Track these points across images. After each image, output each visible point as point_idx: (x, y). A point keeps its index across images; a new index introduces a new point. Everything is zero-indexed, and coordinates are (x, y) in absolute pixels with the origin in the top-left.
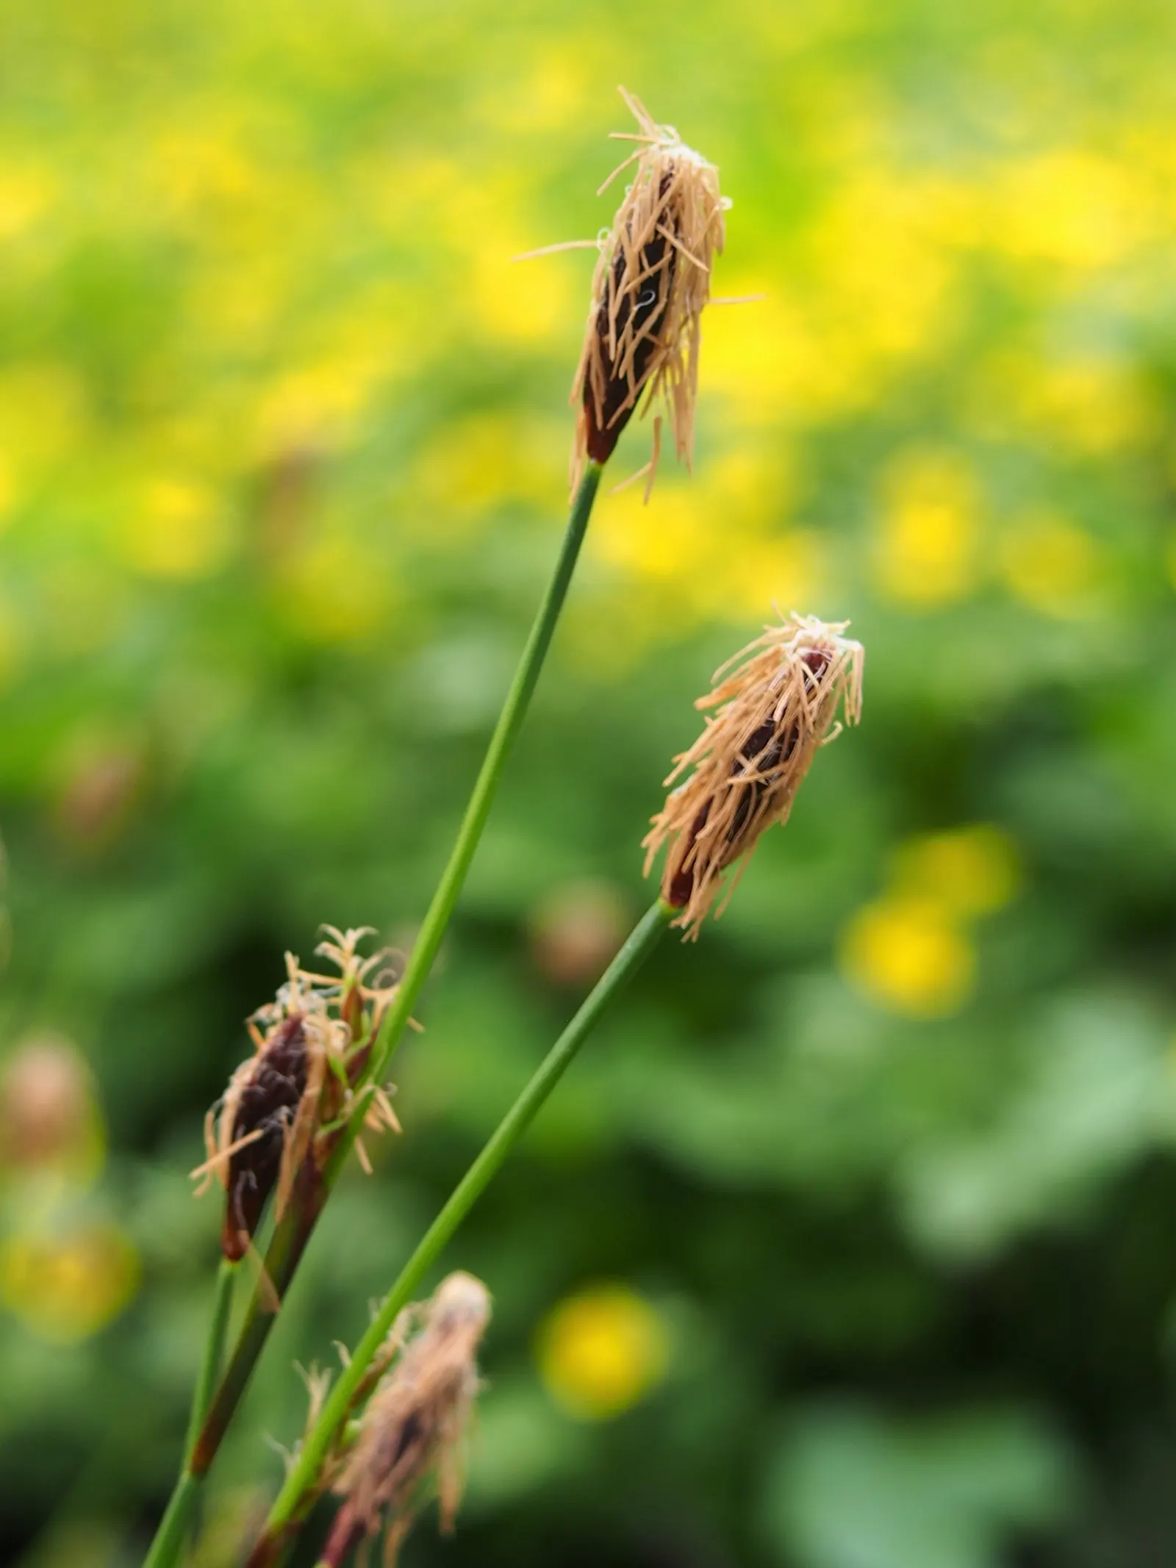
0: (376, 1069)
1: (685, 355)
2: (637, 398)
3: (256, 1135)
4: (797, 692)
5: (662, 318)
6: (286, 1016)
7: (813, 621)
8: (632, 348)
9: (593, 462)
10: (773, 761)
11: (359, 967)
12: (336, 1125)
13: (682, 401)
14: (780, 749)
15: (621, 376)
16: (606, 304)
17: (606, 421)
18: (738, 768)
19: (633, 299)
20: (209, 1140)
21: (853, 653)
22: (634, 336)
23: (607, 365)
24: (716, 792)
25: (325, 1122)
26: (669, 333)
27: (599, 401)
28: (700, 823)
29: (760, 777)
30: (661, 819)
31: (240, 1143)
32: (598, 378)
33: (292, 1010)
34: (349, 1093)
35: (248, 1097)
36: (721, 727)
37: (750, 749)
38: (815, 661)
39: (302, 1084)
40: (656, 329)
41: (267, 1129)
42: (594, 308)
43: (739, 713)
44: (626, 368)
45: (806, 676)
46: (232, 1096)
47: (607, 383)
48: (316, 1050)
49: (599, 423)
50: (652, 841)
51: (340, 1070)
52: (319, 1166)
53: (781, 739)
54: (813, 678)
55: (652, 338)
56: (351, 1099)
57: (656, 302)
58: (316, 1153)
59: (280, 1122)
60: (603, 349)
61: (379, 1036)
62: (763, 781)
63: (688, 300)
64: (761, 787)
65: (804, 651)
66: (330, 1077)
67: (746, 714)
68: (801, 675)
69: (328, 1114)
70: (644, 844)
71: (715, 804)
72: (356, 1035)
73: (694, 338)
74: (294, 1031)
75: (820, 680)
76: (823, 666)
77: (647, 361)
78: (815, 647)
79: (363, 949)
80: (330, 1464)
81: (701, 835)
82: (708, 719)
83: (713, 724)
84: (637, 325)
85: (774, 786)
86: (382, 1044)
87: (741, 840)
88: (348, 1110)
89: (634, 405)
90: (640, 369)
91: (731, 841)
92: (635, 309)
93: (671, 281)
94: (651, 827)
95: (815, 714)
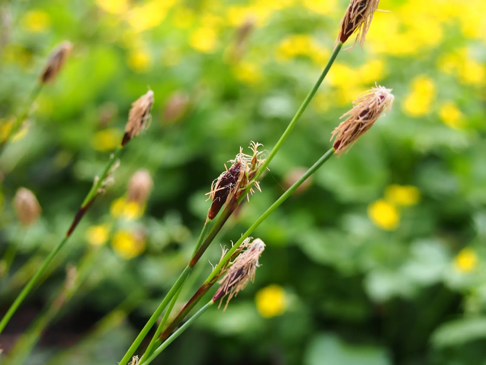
0: (256, 177)
1: (368, 21)
2: (355, 29)
3: (223, 188)
4: (376, 103)
5: (365, 11)
6: (237, 162)
7: (384, 88)
8: (356, 16)
9: (341, 42)
10: (366, 119)
11: (257, 153)
12: (243, 189)
13: (365, 31)
14: (369, 116)
15: (352, 22)
16: (352, 5)
17: (346, 32)
18: (358, 119)
19: (359, 4)
20: (212, 188)
21: (391, 98)
22: (357, 13)
23: (349, 19)
24: (352, 123)
25: (241, 187)
26: (366, 14)
27: (346, 27)
28: (346, 130)
29: (363, 122)
30: (337, 128)
31: (219, 189)
32: (347, 22)
33: (238, 161)
34: (248, 181)
35: (223, 179)
36: (356, 108)
37: (362, 114)
38: (382, 97)
39: (237, 179)
40: (363, 13)
41: (226, 188)
42: (350, 5)
43: (362, 106)
44: (354, 21)
45: (379, 100)
46: (220, 178)
47: (349, 23)
48: (242, 171)
49: (344, 33)
50: (334, 133)
51: (247, 175)
52: (237, 198)
53: (370, 114)
54: (381, 101)
55: (362, 15)
56: (249, 183)
57: (364, 6)
58: (237, 194)
59: (230, 186)
60: (349, 15)
61: (258, 170)
62: (363, 123)
63: (372, 8)
64: (363, 124)
65: (381, 95)
66: (245, 176)
67: (363, 107)
68: (378, 100)
69: (242, 185)
70: (332, 133)
71: (351, 126)
72: (253, 169)
73: (371, 17)
74: (238, 165)
75: (382, 102)
76: (383, 99)
77: (359, 21)
78: (383, 94)
79: (259, 148)
80: (223, 270)
81: (346, 132)
82: (354, 106)
83: (354, 107)
84: (359, 11)
85: (366, 125)
86: (259, 172)
87: (355, 136)
88: (247, 185)
89: (354, 30)
90: (357, 22)
91: (352, 135)
92: (359, 7)
93: (369, 3)
94: (334, 130)
95: (379, 109)
